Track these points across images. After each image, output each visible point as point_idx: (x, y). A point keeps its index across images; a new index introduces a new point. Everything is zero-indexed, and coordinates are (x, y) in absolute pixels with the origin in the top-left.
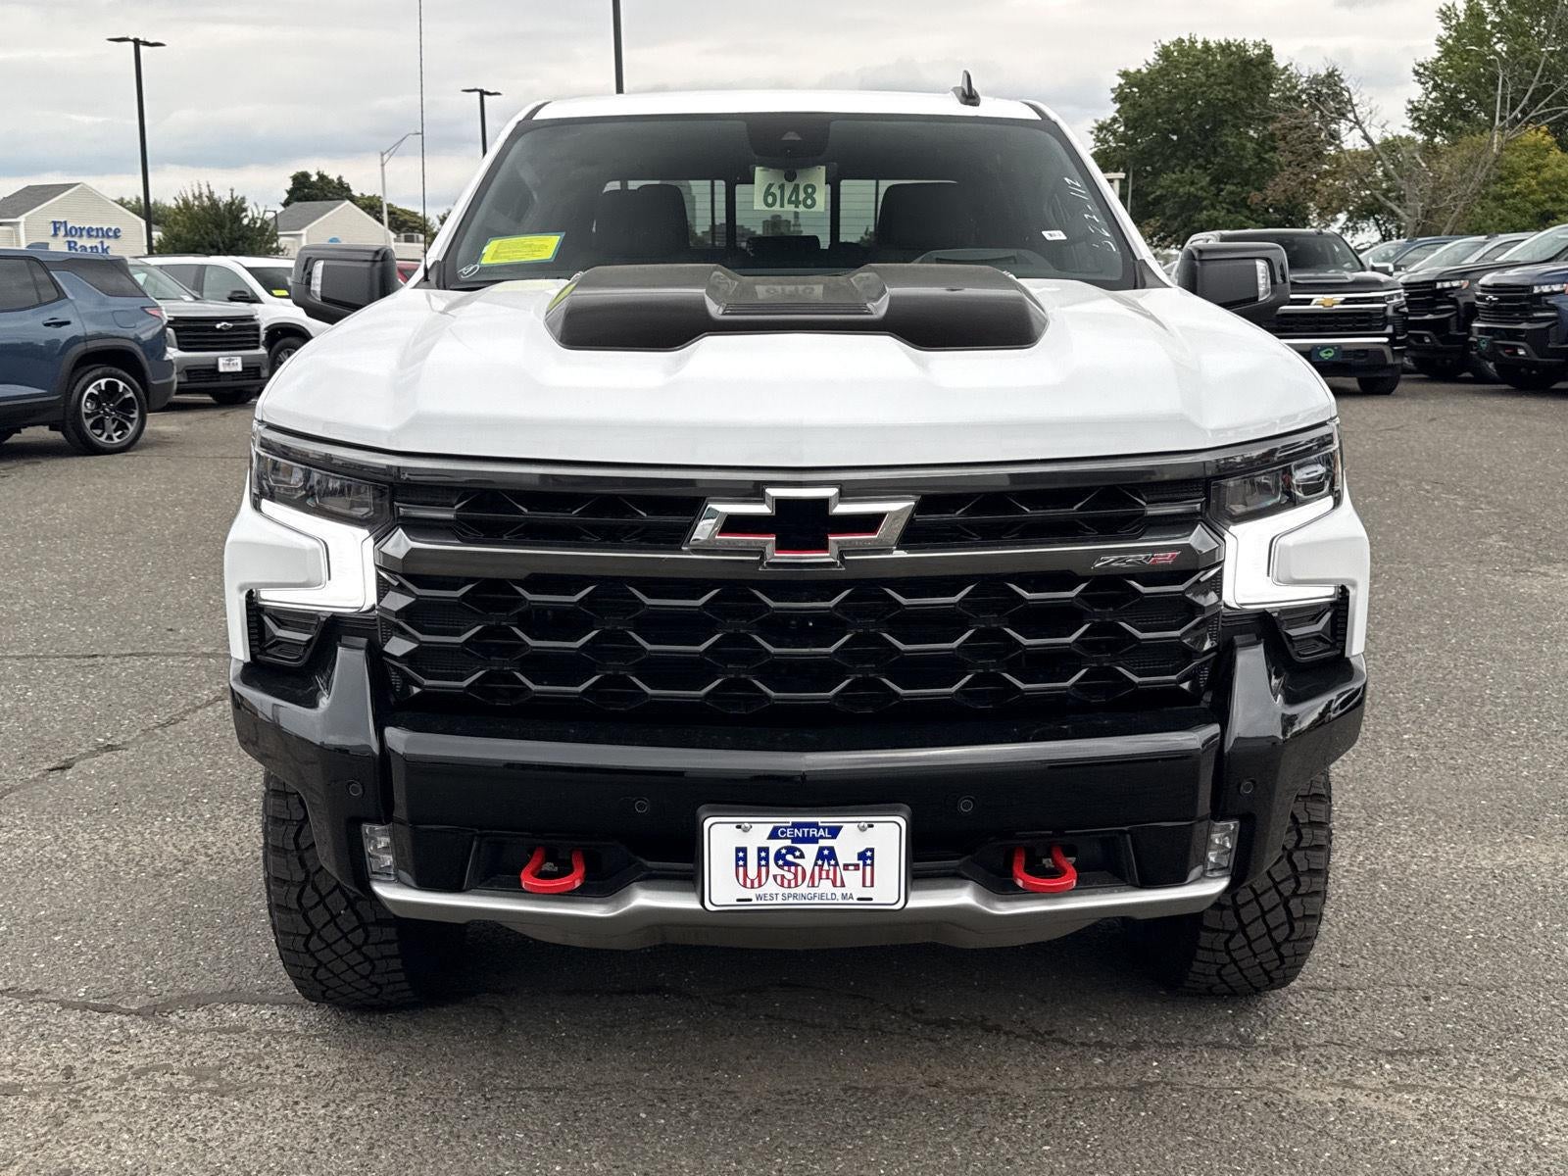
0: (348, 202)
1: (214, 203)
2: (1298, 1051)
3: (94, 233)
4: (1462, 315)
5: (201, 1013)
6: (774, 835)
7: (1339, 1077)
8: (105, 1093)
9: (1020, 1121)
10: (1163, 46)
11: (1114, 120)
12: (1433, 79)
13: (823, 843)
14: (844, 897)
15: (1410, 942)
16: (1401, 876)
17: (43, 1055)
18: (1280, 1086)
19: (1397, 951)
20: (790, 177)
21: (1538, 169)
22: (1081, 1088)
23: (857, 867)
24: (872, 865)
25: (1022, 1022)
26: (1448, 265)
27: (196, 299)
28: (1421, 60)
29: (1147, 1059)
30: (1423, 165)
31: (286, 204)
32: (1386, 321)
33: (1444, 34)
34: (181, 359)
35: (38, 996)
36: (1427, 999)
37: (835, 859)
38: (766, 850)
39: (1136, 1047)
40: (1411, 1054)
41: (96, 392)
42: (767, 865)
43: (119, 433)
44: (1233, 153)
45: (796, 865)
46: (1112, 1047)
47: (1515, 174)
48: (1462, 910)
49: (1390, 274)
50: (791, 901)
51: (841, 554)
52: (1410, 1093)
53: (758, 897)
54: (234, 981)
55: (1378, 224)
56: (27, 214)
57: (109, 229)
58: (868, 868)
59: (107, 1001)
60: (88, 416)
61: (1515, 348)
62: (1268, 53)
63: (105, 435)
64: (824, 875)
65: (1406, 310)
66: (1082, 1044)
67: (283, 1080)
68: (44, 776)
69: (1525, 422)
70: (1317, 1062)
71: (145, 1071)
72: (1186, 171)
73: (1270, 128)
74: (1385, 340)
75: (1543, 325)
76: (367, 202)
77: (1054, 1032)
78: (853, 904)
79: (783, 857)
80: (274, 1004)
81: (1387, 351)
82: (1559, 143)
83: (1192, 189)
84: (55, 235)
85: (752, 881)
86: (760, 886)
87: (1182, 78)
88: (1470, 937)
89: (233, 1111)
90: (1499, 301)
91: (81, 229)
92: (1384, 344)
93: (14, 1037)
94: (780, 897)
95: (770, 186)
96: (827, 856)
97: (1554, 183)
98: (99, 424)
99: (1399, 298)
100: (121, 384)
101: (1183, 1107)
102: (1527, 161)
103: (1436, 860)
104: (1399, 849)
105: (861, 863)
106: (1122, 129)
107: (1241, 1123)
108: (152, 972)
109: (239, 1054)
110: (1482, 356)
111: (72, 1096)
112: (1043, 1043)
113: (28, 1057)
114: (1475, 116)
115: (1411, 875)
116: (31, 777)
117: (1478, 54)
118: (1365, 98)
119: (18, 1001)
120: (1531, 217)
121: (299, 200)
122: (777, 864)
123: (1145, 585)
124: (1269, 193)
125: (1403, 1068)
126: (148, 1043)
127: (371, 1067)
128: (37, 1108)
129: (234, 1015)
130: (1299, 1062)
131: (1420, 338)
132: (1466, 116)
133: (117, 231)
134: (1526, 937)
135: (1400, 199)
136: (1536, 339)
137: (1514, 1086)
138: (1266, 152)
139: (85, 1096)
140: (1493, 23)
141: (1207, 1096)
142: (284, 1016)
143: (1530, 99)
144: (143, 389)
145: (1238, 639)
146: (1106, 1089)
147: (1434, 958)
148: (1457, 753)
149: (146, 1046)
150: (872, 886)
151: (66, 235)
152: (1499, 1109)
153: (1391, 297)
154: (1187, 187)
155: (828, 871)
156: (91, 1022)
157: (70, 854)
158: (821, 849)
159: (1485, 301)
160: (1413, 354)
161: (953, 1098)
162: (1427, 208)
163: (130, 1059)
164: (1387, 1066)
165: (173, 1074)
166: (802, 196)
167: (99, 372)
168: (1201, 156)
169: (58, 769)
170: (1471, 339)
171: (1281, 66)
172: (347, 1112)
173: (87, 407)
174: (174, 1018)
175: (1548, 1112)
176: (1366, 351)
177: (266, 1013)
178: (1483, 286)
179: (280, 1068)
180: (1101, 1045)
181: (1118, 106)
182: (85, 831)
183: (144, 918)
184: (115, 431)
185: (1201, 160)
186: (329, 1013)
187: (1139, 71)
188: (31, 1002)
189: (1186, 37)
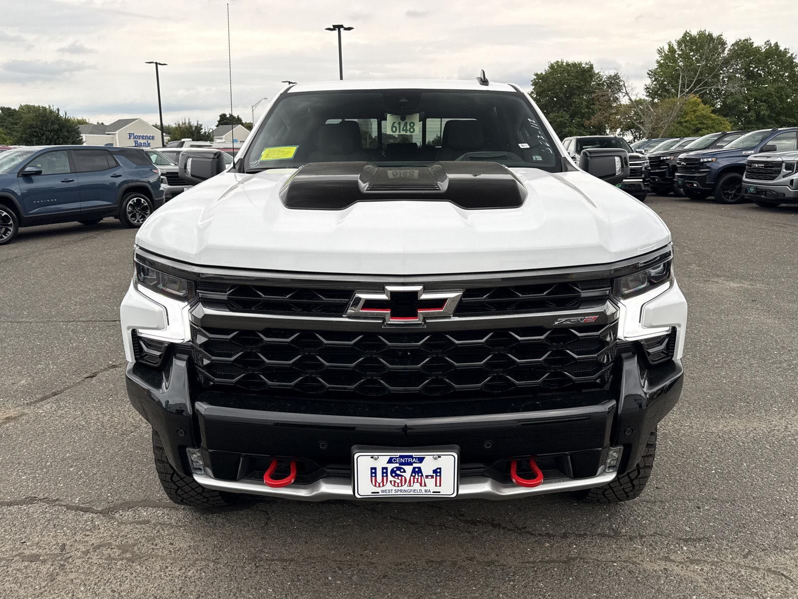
0: (240, 125)
1: (191, 127)
2: (642, 538)
3: (144, 138)
4: (671, 170)
5: (130, 513)
6: (390, 461)
7: (662, 555)
8: (78, 560)
9: (512, 583)
10: (551, 64)
11: (532, 92)
12: (655, 76)
13: (415, 465)
14: (426, 491)
15: (686, 474)
16: (677, 437)
17: (53, 537)
18: (634, 560)
19: (681, 479)
20: (403, 119)
21: (695, 111)
22: (540, 561)
23: (432, 477)
24: (440, 476)
25: (511, 522)
26: (664, 150)
27: (176, 164)
28: (650, 69)
29: (570, 543)
30: (652, 110)
31: (217, 126)
32: (642, 172)
33: (659, 59)
34: (169, 189)
35: (57, 503)
36: (699, 508)
37: (422, 473)
38: (386, 468)
39: (565, 536)
40: (695, 540)
41: (132, 203)
42: (387, 476)
43: (142, 219)
44: (578, 106)
45: (402, 476)
46: (554, 536)
47: (686, 114)
48: (708, 456)
49: (643, 154)
50: (399, 493)
51: (424, 319)
52: (697, 564)
53: (382, 491)
54: (147, 495)
55: (632, 133)
56: (119, 130)
57: (150, 136)
58: (438, 478)
59: (87, 505)
60: (129, 213)
61: (692, 184)
62: (592, 67)
63: (136, 220)
64: (416, 480)
65: (650, 168)
66: (540, 535)
67: (163, 553)
68: (83, 380)
69: (698, 214)
70: (651, 545)
71: (99, 547)
72: (560, 112)
73: (593, 96)
74: (641, 180)
75: (704, 174)
76: (248, 125)
77: (526, 527)
78: (431, 494)
79: (395, 472)
80: (164, 508)
81: (642, 184)
82: (703, 102)
83: (562, 119)
84: (130, 138)
85: (379, 484)
86: (383, 486)
87: (558, 76)
88: (713, 472)
89: (136, 572)
90: (686, 165)
91: (140, 136)
92: (641, 182)
93: (41, 526)
94: (393, 491)
95: (394, 123)
96: (417, 471)
97: (701, 117)
98: (134, 216)
99: (647, 164)
100: (143, 200)
101: (589, 574)
102: (691, 108)
103: (691, 427)
104: (675, 422)
105: (434, 475)
106: (535, 96)
107: (619, 585)
108: (111, 489)
109: (144, 537)
110: (680, 187)
111: (62, 562)
112: (520, 534)
113: (46, 539)
114: (671, 91)
115: (682, 436)
116: (77, 381)
117: (672, 66)
118: (630, 84)
119: (47, 505)
120: (692, 130)
121: (222, 124)
122: (392, 475)
123: (580, 332)
124: (592, 121)
125: (693, 549)
126: (104, 529)
127: (204, 545)
128: (44, 569)
129: (145, 514)
130: (642, 545)
131: (654, 179)
132: (667, 91)
133: (153, 137)
134: (740, 472)
135: (642, 123)
136: (701, 180)
137: (747, 561)
138: (591, 105)
139: (68, 562)
140: (678, 54)
141: (601, 567)
142: (168, 515)
143: (694, 84)
144: (152, 203)
145: (624, 355)
146: (552, 562)
147: (699, 483)
148: (693, 371)
149: (102, 532)
150: (440, 486)
151: (134, 138)
152: (742, 575)
153: (644, 163)
154: (560, 119)
155: (418, 479)
156: (78, 518)
157: (86, 423)
158: (414, 468)
159: (681, 164)
160: (651, 185)
161: (479, 568)
162: (654, 127)
163: (94, 540)
164: (685, 548)
165: (112, 549)
166: (408, 127)
167: (134, 195)
168: (565, 107)
169: (89, 377)
170: (675, 180)
171: (596, 72)
172: (190, 574)
173: (129, 209)
174: (117, 515)
175: (766, 577)
176: (634, 185)
177: (160, 513)
178: (680, 159)
179: (162, 545)
180: (548, 535)
181: (533, 87)
182: (95, 410)
183: (112, 458)
184: (141, 219)
185: (565, 108)
186: (188, 513)
187: (542, 73)
188: (53, 506)
189: (560, 61)
